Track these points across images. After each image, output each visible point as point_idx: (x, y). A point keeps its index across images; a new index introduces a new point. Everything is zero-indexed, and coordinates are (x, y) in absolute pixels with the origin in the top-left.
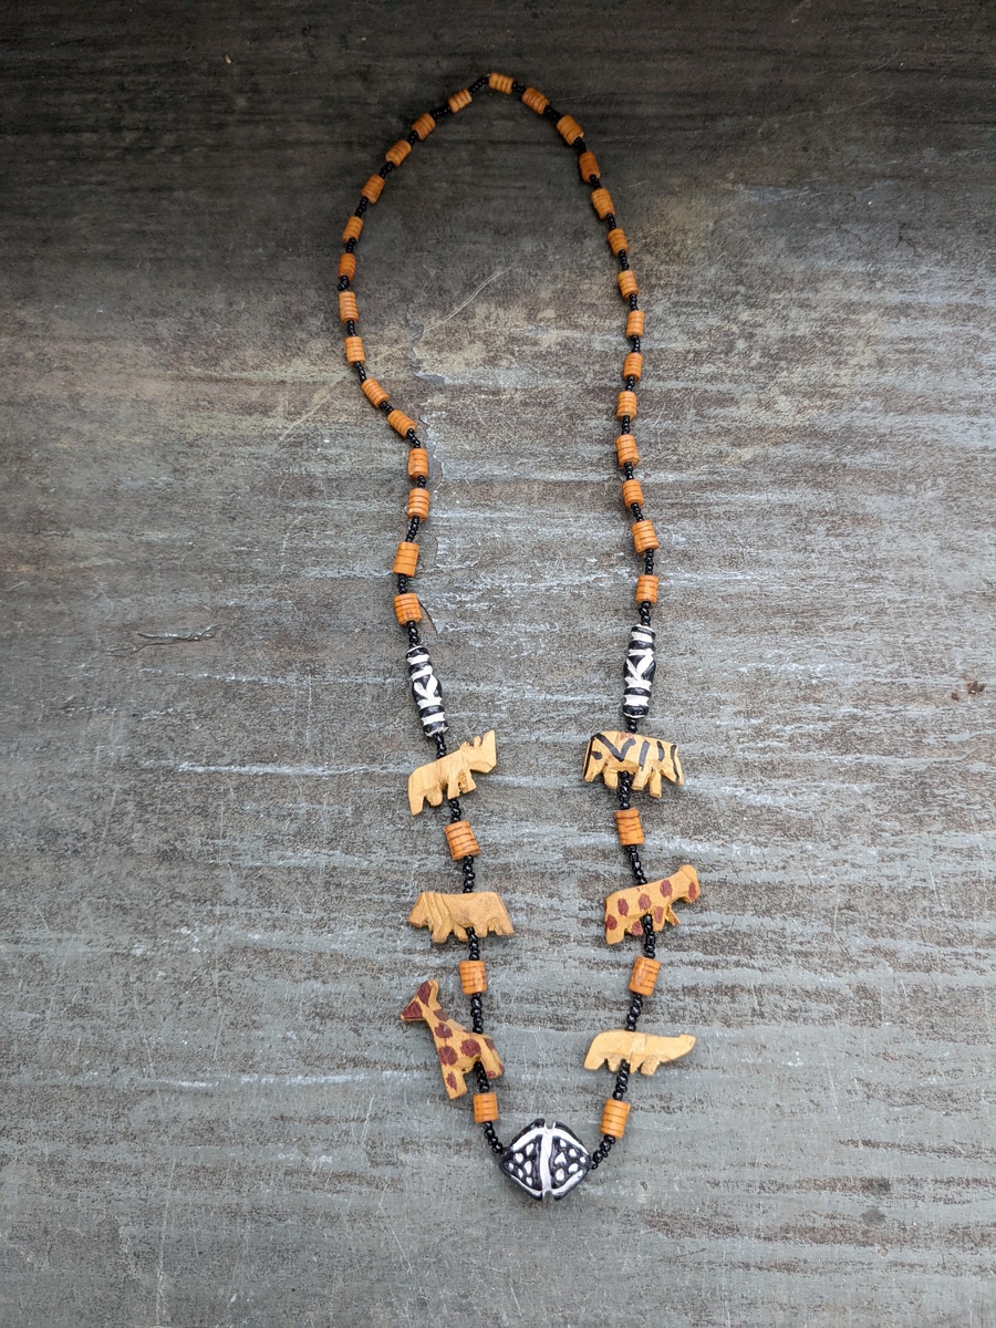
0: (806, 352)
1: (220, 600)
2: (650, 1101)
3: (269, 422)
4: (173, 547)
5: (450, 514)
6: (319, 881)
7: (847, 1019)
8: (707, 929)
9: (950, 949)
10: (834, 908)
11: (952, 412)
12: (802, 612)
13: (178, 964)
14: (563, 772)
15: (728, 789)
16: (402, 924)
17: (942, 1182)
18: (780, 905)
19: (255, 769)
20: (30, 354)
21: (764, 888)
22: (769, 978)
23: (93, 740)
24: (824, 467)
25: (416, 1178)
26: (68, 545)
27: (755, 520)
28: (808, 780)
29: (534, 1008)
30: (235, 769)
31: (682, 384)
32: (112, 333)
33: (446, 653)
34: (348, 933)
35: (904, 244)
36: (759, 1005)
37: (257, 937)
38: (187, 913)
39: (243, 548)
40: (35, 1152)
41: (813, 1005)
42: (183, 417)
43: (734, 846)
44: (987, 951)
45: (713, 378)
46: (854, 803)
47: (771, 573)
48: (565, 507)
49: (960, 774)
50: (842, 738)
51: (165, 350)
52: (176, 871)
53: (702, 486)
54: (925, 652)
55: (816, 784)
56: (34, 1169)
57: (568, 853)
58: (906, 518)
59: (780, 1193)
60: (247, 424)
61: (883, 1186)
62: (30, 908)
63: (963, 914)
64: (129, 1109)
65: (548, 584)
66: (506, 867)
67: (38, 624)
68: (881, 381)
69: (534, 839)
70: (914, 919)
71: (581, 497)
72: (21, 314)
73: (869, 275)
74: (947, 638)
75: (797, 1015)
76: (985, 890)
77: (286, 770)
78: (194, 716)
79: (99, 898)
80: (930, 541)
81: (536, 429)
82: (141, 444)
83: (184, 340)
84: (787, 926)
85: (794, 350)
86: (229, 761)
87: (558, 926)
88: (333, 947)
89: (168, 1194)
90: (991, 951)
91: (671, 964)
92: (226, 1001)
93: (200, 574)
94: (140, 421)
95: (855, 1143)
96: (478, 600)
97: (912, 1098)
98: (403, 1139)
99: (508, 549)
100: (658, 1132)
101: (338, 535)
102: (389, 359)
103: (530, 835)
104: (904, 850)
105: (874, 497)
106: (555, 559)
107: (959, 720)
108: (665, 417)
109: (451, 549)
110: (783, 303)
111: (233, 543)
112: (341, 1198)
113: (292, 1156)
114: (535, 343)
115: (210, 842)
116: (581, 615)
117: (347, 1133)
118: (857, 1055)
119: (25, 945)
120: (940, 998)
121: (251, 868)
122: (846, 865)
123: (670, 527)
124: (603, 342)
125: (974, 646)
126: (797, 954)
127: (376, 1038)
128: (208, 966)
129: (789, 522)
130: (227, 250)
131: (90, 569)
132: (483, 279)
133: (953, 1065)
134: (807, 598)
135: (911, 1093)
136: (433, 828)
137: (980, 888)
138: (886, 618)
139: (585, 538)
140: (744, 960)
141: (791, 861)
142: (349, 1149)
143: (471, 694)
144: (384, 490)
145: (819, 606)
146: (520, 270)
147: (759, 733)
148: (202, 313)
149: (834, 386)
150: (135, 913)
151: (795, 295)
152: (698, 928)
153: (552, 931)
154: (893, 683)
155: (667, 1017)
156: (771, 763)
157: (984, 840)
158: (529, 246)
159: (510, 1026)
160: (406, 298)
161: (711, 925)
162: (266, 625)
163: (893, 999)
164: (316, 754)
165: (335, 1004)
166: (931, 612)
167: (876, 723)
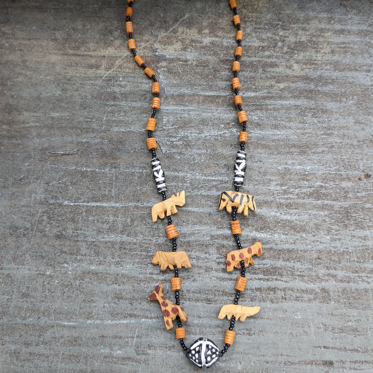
0: (304, 47)
1: (80, 140)
2: (243, 331)
3: (99, 72)
4: (62, 119)
5: (168, 108)
6: (117, 247)
7: (317, 301)
8: (265, 266)
9: (357, 274)
10: (313, 259)
11: (360, 71)
12: (302, 146)
13: (63, 278)
14: (210, 206)
15: (273, 213)
16: (149, 263)
17: (353, 362)
18: (293, 257)
19: (93, 204)
20: (7, 45)
21: (287, 251)
22: (288, 285)
23: (31, 192)
24: (311, 91)
25: (154, 359)
26: (21, 118)
27: (284, 111)
28: (304, 210)
29: (199, 295)
30: (85, 204)
31: (257, 59)
32: (39, 37)
33: (166, 161)
34: (128, 266)
35: (342, 7)
36: (285, 295)
37: (93, 268)
38: (67, 258)
39: (88, 120)
40: (8, 349)
41: (305, 295)
42: (66, 69)
43: (276, 235)
44: (370, 275)
45: (269, 57)
46: (321, 219)
47: (291, 131)
48: (212, 105)
49: (361, 208)
50: (317, 194)
51: (59, 43)
52: (62, 243)
53: (264, 98)
54: (349, 162)
55: (307, 212)
56: (8, 355)
57: (212, 237)
58: (342, 111)
59: (292, 366)
60: (91, 72)
61: (331, 363)
62: (7, 256)
63: (362, 261)
64: (44, 333)
65: (205, 135)
66: (189, 242)
67: (10, 148)
68: (333, 59)
69: (199, 232)
70: (343, 263)
71: (218, 102)
72: (3, 29)
73: (329, 18)
74: (357, 157)
75: (299, 299)
76: (370, 252)
77: (105, 204)
78: (69, 184)
79: (33, 253)
80: (351, 120)
81: (201, 75)
82: (49, 80)
83: (66, 40)
84: (295, 265)
85: (300, 46)
86: (83, 201)
87: (208, 264)
88: (122, 272)
89: (59, 365)
90: (372, 275)
91: (251, 279)
92: (81, 292)
93: (72, 129)
94: (49, 71)
95: (320, 347)
96: (179, 141)
97: (342, 330)
98: (149, 345)
99: (190, 121)
100: (246, 343)
101: (125, 115)
102: (145, 48)
103: (198, 230)
104: (340, 237)
105: (330, 103)
106: (208, 125)
107: (361, 188)
108: (250, 71)
109: (168, 121)
110: (296, 28)
111: (85, 118)
112: (125, 367)
113: (107, 351)
114: (201, 43)
115: (76, 231)
116: (218, 147)
117: (127, 342)
118: (321, 314)
119: (5, 270)
120: (353, 293)
121: (91, 242)
122: (318, 242)
123: (252, 113)
124: (227, 42)
125: (367, 160)
126: (299, 276)
127: (139, 306)
128: (75, 279)
129: (298, 112)
130: (83, 5)
131: (30, 127)
132: (181, 18)
133: (357, 318)
134: (304, 141)
135: (342, 328)
136: (161, 227)
137: (368, 251)
138: (334, 149)
139: (220, 117)
140: (279, 278)
141: (297, 241)
142: (128, 348)
143: (176, 176)
144: (143, 98)
145: (309, 144)
146: (195, 15)
147: (285, 192)
148: (73, 29)
149: (315, 60)
150: (47, 259)
151: (300, 25)
152: (262, 266)
153: (206, 266)
154: (336, 174)
155: (249, 299)
156: (290, 203)
157: (370, 233)
158: (199, 5)
159: (190, 302)
160: (152, 25)
161: (267, 264)
162: (97, 149)
163: (335, 293)
164: (116, 199)
165: (123, 293)
166: (351, 147)
167: (330, 189)
